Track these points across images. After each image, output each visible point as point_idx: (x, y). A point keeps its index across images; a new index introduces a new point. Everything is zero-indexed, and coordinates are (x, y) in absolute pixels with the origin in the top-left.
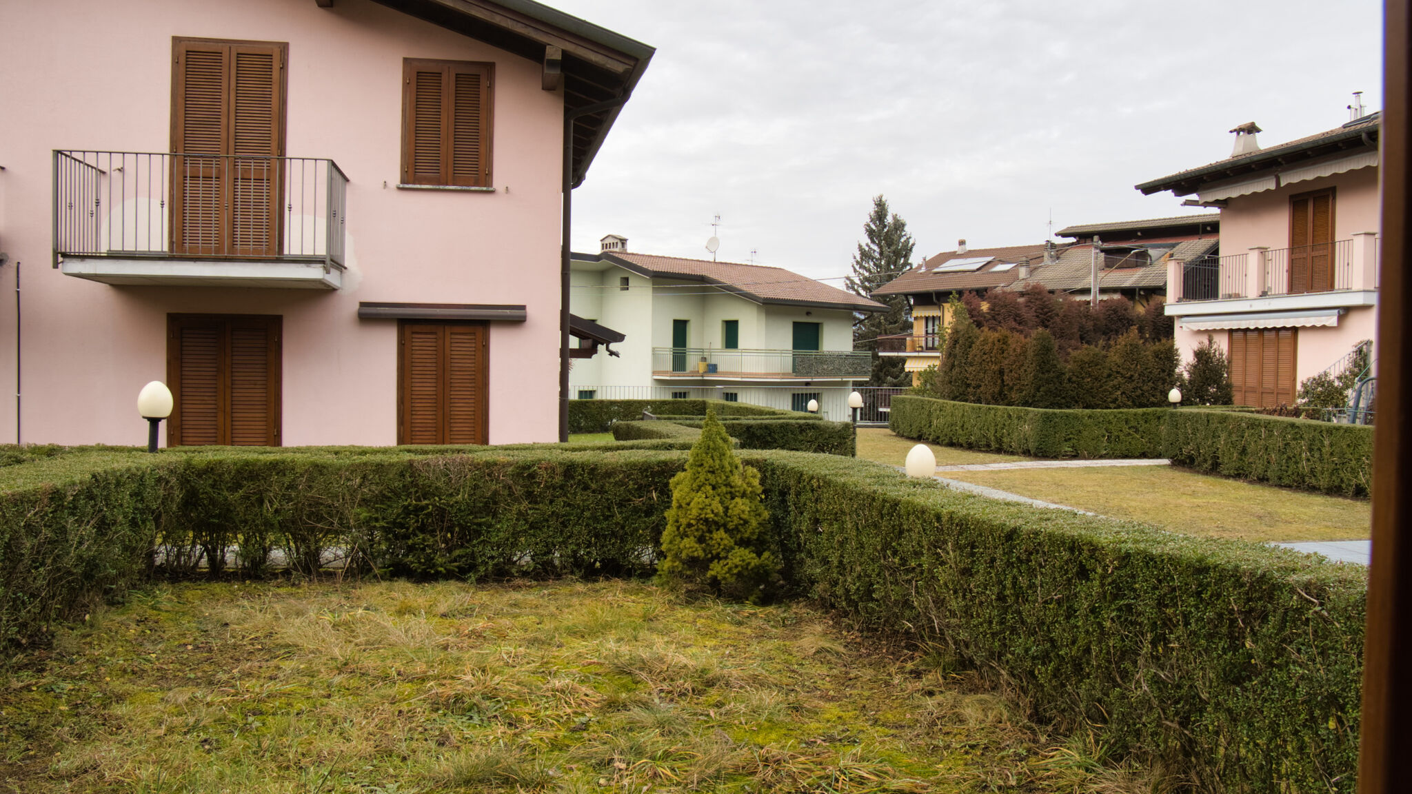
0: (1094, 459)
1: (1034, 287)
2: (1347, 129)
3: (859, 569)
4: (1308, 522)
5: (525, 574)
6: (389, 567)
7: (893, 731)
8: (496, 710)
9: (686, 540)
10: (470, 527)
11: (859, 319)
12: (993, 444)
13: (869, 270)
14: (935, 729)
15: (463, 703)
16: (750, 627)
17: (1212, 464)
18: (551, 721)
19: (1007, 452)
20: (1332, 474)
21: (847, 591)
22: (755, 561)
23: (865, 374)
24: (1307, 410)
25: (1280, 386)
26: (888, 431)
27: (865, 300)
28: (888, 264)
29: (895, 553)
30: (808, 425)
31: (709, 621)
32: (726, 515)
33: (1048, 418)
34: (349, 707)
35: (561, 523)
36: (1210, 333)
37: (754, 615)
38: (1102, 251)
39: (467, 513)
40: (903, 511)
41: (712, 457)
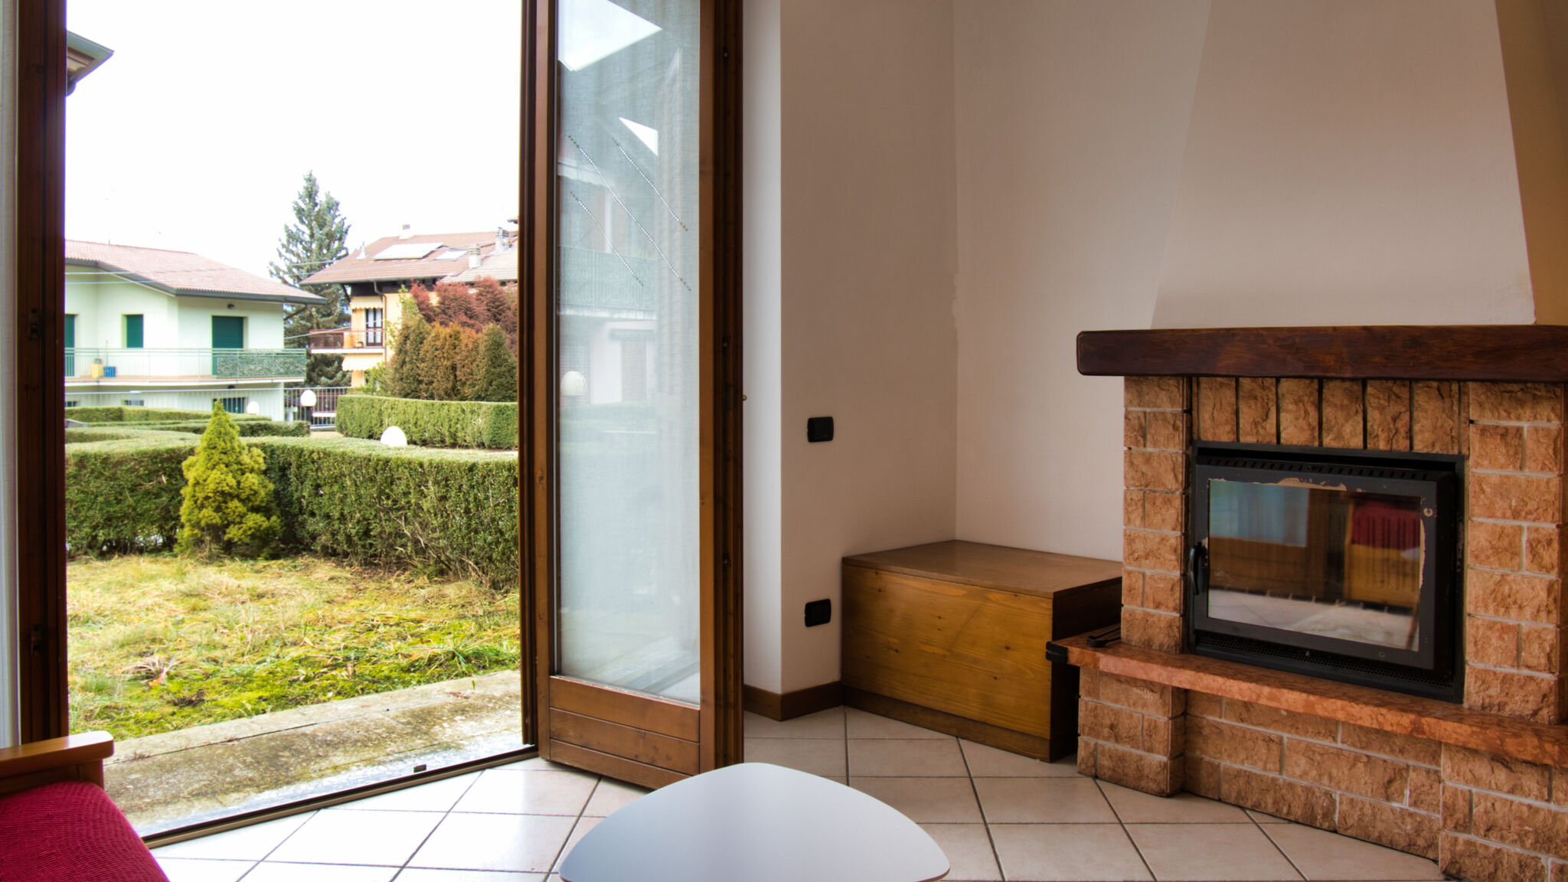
1: (486, 280)
3: (358, 515)
9: (204, 510)
12: (447, 439)
13: (298, 256)
16: (269, 574)
19: (461, 447)
21: (348, 536)
22: (266, 524)
23: (299, 373)
26: (334, 433)
27: (294, 290)
28: (320, 248)
29: (388, 498)
32: (239, 488)
33: (500, 411)
35: (75, 509)
37: (269, 565)
40: (393, 466)
41: (224, 441)
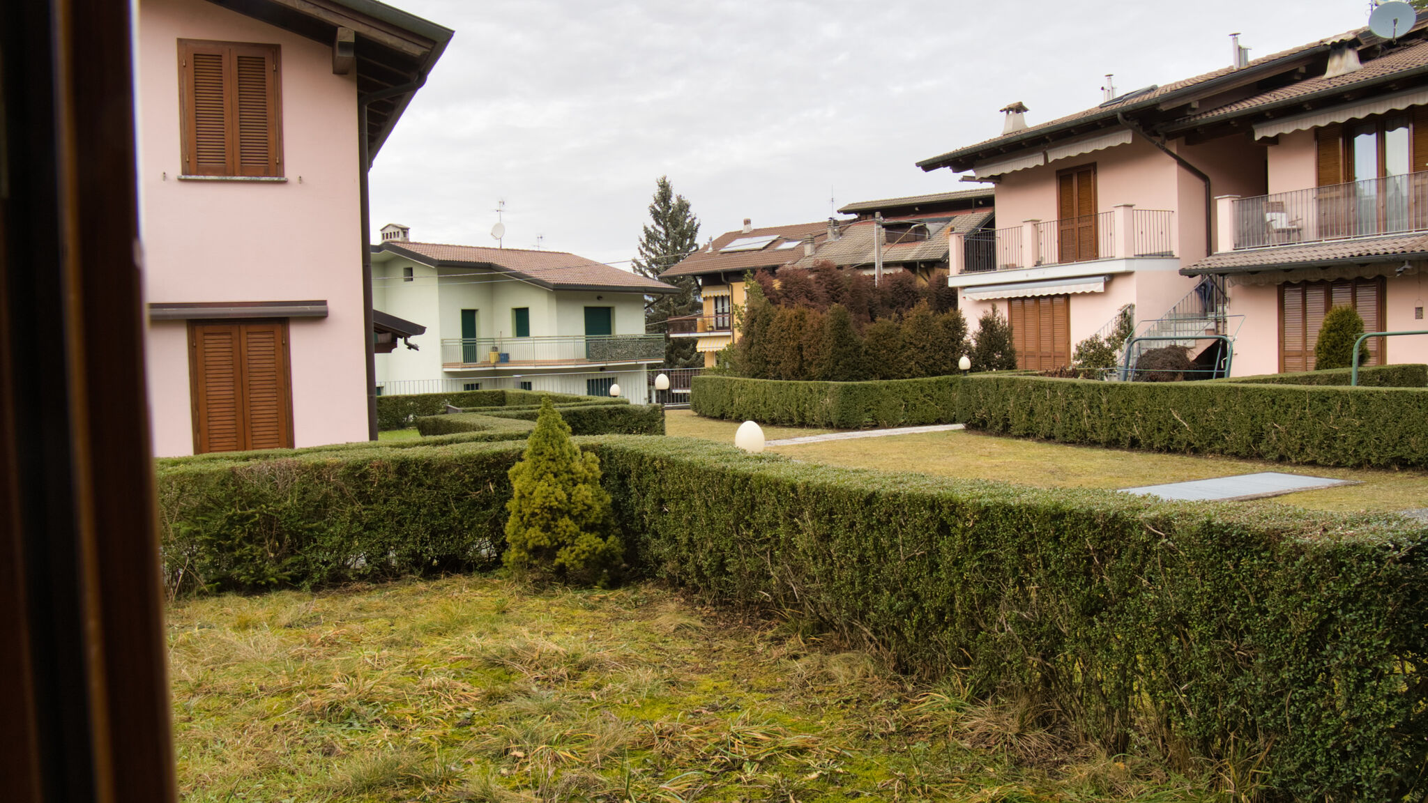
0: (893, 427)
1: (824, 264)
2: (1104, 110)
3: (710, 544)
4: (1094, 474)
5: (362, 578)
6: (214, 581)
7: (769, 695)
8: (376, 715)
9: (531, 529)
10: (301, 533)
11: (647, 302)
12: (795, 418)
13: (656, 253)
14: (807, 689)
15: (340, 711)
16: (604, 611)
17: (1003, 426)
18: (436, 719)
19: (810, 426)
20: (1110, 428)
21: (699, 568)
22: (602, 546)
23: (659, 356)
24: (1084, 371)
25: (1056, 350)
26: (690, 412)
27: (653, 282)
28: (675, 245)
29: (749, 526)
30: (617, 409)
31: (562, 609)
32: (570, 502)
33: (848, 390)
34: (216, 728)
35: (397, 522)
36: (993, 302)
37: (605, 598)
38: (884, 226)
39: (297, 518)
40: (755, 485)
41: (552, 445)
